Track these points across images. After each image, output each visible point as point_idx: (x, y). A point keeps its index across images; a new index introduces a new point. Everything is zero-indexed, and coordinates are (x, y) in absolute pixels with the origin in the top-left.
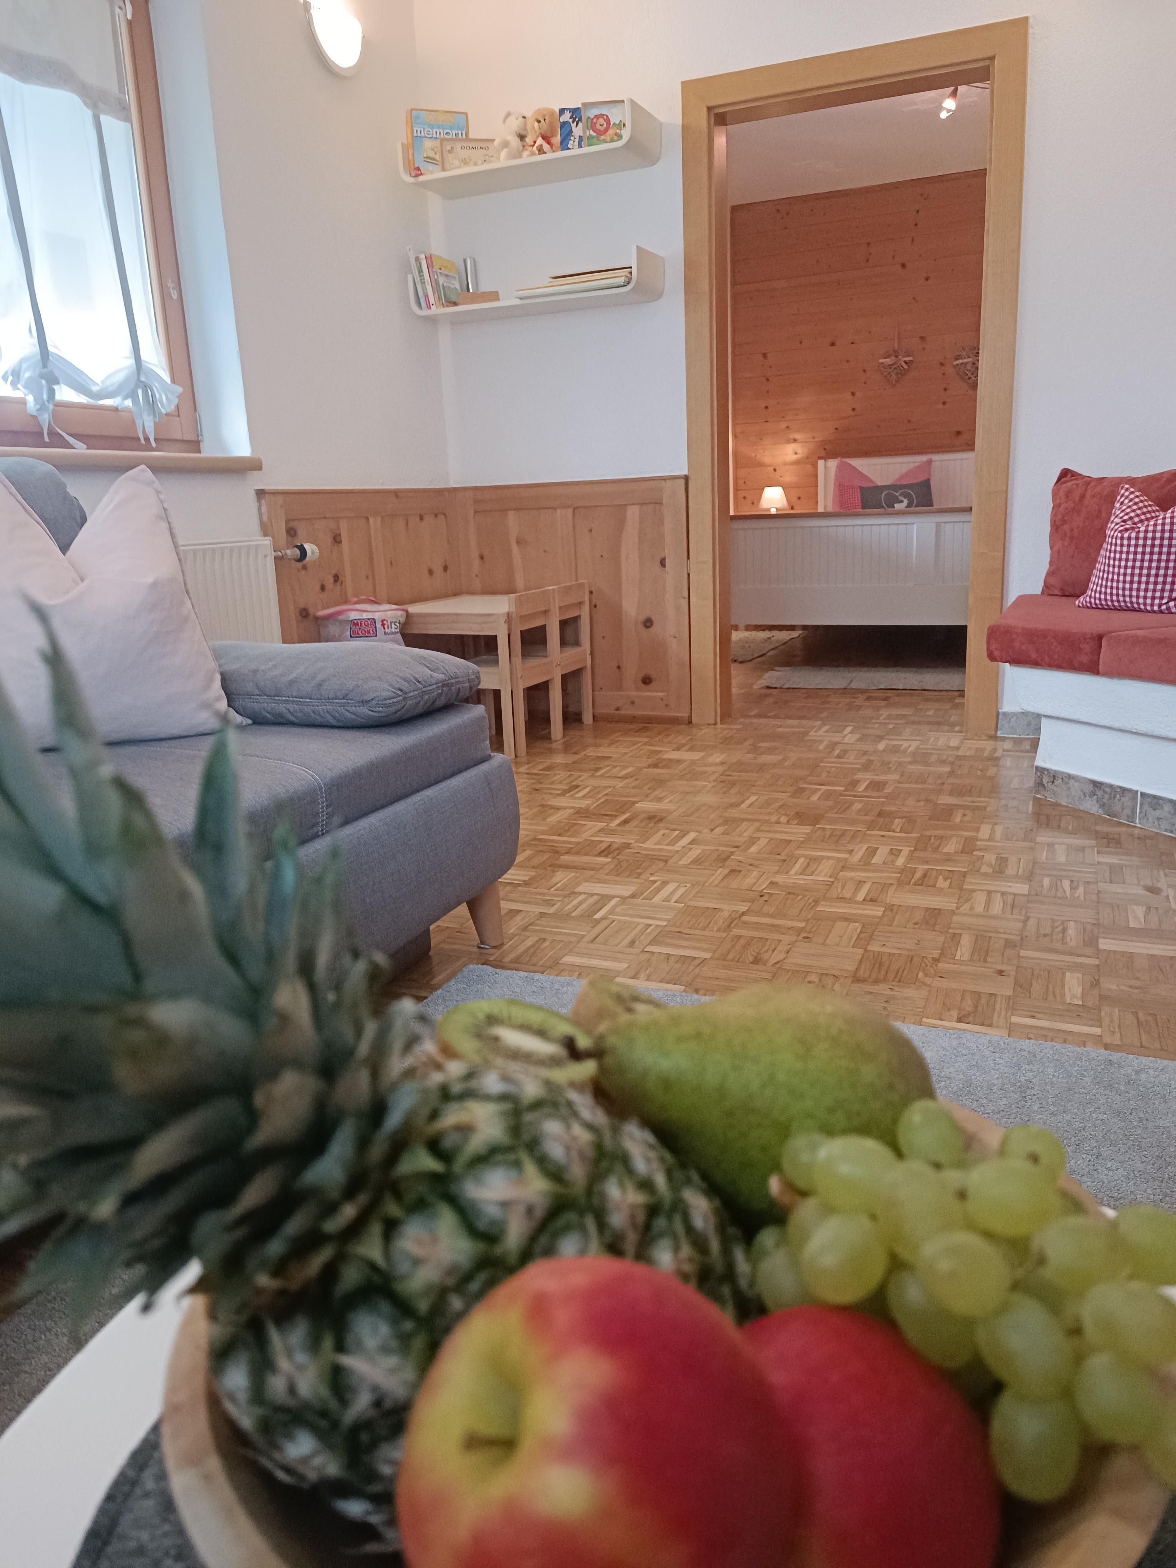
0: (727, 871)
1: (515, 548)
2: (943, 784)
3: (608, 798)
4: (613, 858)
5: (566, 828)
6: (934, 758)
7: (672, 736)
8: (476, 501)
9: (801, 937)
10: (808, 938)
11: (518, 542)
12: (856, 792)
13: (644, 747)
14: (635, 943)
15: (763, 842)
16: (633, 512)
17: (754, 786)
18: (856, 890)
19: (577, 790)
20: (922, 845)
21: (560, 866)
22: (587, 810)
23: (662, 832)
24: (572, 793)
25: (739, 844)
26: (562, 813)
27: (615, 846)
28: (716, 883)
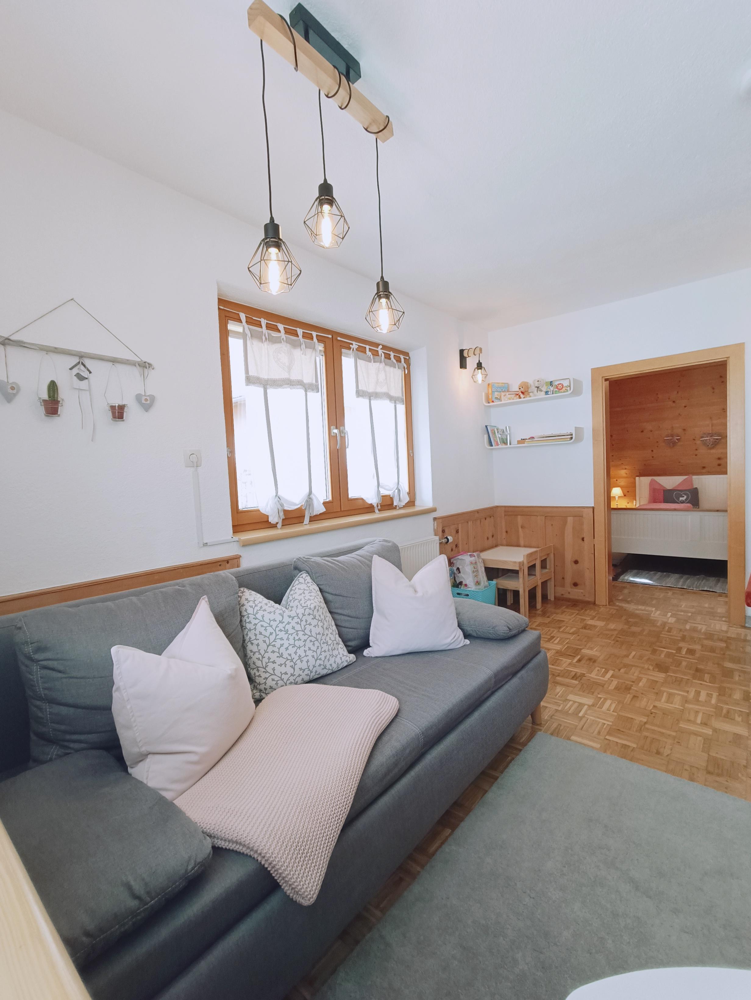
0: (632, 696)
1: (520, 529)
2: (724, 654)
3: (569, 645)
4: (579, 681)
5: (554, 661)
6: (716, 637)
7: (588, 611)
8: (505, 511)
9: (675, 742)
10: (679, 743)
11: (522, 527)
12: (681, 654)
13: (577, 616)
14: (600, 733)
15: (644, 680)
16: (570, 520)
17: (632, 645)
18: (696, 716)
19: (554, 639)
20: (722, 692)
21: (557, 683)
22: (561, 651)
23: (597, 668)
24: (553, 640)
25: (634, 680)
26: (551, 652)
27: (578, 674)
28: (628, 703)
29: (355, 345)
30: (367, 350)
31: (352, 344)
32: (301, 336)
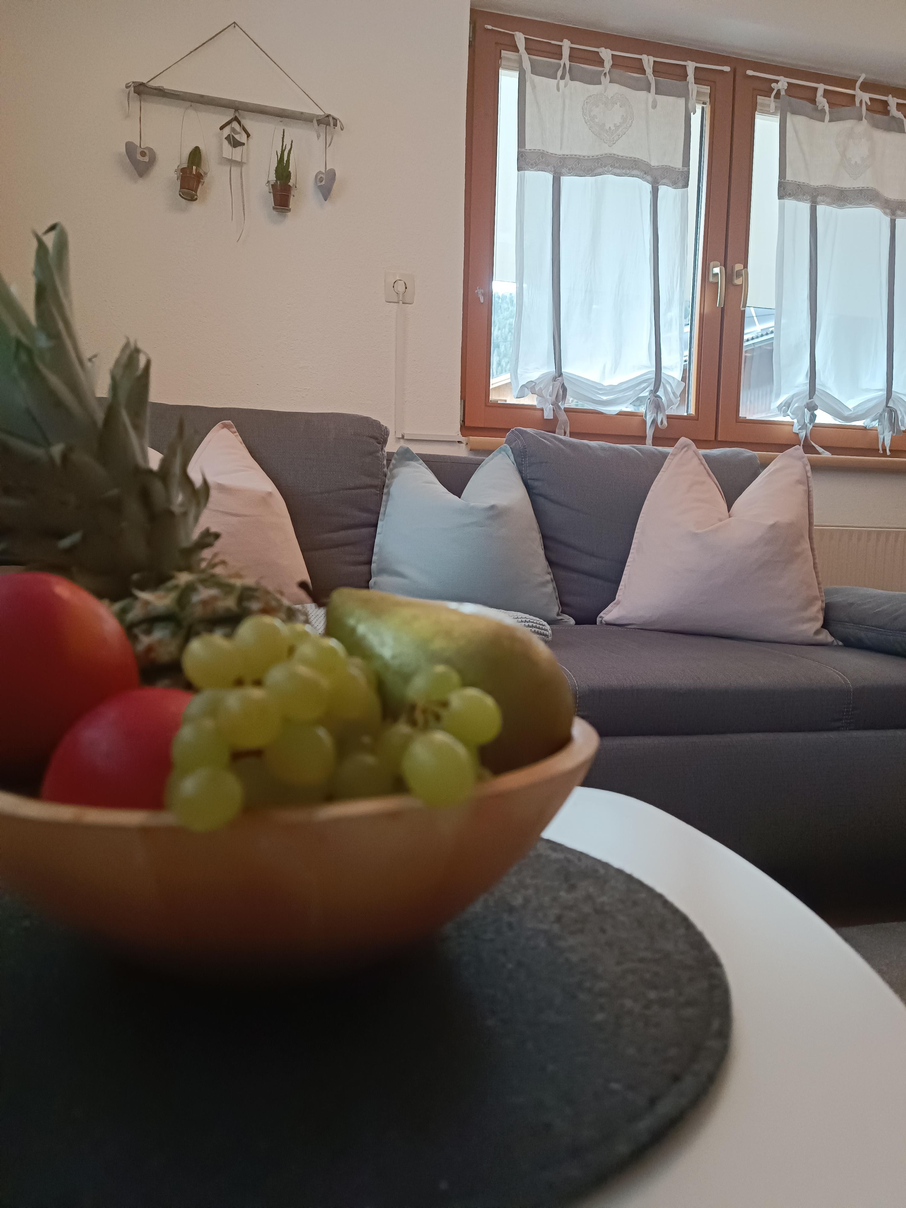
29: (782, 83)
30: (820, 93)
31: (777, 82)
32: (649, 70)
